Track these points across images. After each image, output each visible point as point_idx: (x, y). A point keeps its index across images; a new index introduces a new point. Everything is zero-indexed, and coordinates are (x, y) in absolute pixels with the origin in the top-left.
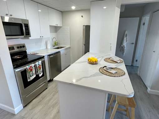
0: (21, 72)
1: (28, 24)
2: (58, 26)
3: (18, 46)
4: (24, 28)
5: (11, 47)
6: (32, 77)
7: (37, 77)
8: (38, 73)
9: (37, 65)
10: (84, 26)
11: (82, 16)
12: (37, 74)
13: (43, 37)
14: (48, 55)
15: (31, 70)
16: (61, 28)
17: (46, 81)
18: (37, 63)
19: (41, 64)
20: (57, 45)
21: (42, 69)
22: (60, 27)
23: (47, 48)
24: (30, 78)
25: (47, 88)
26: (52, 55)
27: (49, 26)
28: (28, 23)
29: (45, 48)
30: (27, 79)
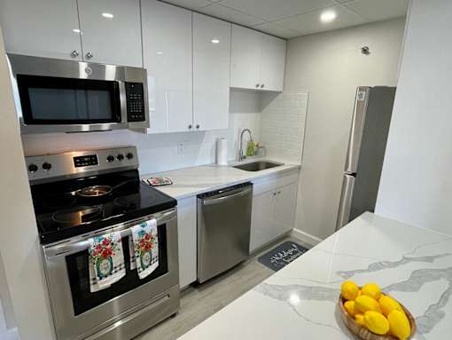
0: (67, 257)
1: (142, 84)
2: (264, 89)
3: (111, 154)
4: (123, 98)
5: (85, 157)
6: (104, 280)
7: (131, 281)
8: (136, 265)
9: (136, 237)
10: (361, 89)
11: (365, 51)
12: (132, 268)
13: (198, 127)
14: (198, 196)
15: (107, 254)
16: (277, 98)
17: (174, 291)
18: (136, 229)
19: (155, 233)
20: (256, 153)
21: (155, 250)
22: (274, 94)
23: (216, 162)
24: (99, 282)
25: (173, 316)
26: (216, 193)
27: (228, 91)
28: (146, 80)
29: (209, 161)
30: (89, 285)
